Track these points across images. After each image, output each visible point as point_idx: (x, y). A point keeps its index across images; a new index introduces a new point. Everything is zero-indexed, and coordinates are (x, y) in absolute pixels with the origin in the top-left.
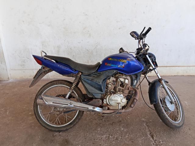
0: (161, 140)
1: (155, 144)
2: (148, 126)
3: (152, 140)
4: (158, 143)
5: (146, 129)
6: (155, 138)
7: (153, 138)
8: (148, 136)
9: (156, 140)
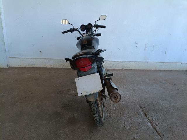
0: (153, 118)
1: (149, 120)
2: (140, 107)
3: (146, 118)
4: (151, 120)
5: (139, 109)
6: (148, 116)
7: (146, 116)
8: (142, 115)
9: (149, 118)
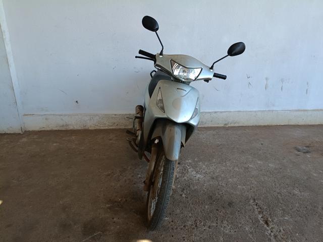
0: (281, 228)
1: (272, 234)
4: (277, 233)
5: (254, 210)
7: (268, 225)
8: (259, 222)
